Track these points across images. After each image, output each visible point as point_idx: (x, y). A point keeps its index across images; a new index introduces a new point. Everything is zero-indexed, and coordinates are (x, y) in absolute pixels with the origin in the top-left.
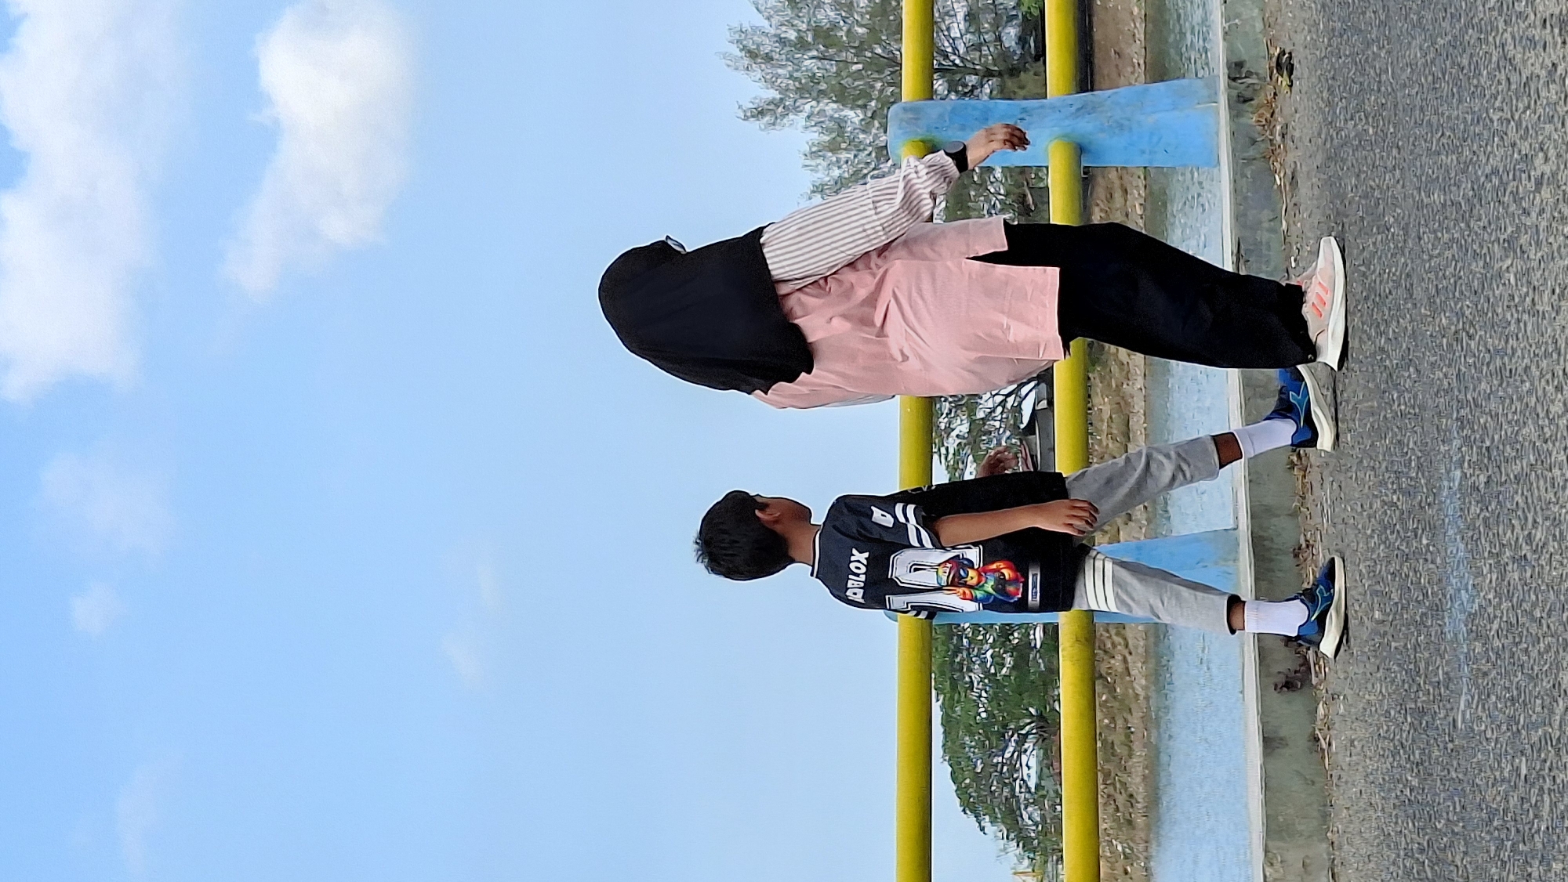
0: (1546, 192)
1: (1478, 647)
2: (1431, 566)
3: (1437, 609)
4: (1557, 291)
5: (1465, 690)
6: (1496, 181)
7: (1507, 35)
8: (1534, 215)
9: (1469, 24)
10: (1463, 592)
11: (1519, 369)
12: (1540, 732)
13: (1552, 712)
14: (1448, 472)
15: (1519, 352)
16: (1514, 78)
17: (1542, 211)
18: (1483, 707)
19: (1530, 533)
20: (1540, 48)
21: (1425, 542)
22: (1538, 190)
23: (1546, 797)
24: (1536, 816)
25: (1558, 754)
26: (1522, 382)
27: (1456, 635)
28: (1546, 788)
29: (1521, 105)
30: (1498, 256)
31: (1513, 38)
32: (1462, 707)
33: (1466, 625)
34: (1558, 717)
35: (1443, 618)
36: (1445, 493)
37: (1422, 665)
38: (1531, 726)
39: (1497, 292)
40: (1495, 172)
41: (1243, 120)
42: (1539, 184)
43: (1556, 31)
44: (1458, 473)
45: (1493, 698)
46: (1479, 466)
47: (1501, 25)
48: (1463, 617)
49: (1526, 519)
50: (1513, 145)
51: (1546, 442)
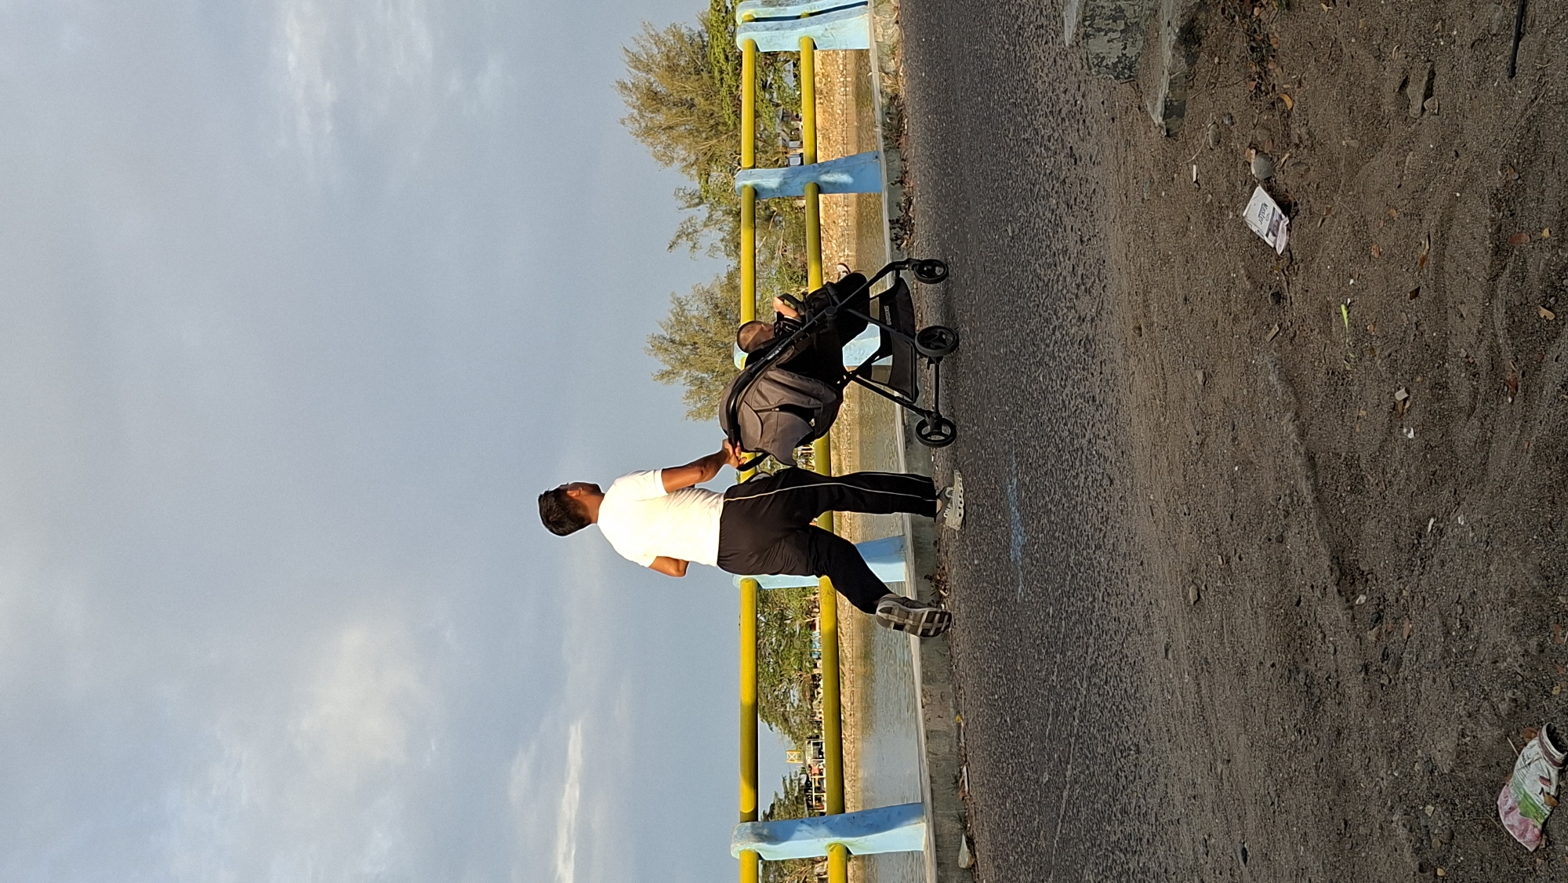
0: (1057, 333)
1: (1028, 560)
2: (1003, 529)
3: (1008, 547)
4: (1064, 377)
5: (1021, 583)
6: (1032, 335)
7: (1037, 265)
8: (1051, 345)
9: (1018, 266)
10: (1019, 536)
11: (1046, 421)
12: (1060, 591)
15: (1045, 413)
16: (1041, 284)
17: (1056, 342)
18: (1031, 590)
19: (1052, 498)
20: (1053, 267)
21: (1000, 517)
22: (1054, 333)
23: (1063, 622)
24: (1058, 632)
25: (1069, 599)
26: (1047, 427)
27: (1016, 558)
28: (1063, 617)
29: (1044, 296)
30: (1033, 370)
31: (1039, 265)
32: (1019, 592)
33: (1021, 552)
34: (1068, 582)
35: (1010, 551)
36: (1010, 490)
37: (1000, 579)
38: (1054, 590)
39: (1034, 388)
40: (1032, 331)
42: (1054, 330)
43: (1061, 256)
44: (1016, 479)
45: (1035, 583)
46: (1027, 473)
48: (1019, 548)
49: (1050, 490)
50: (1040, 316)
51: (1060, 451)
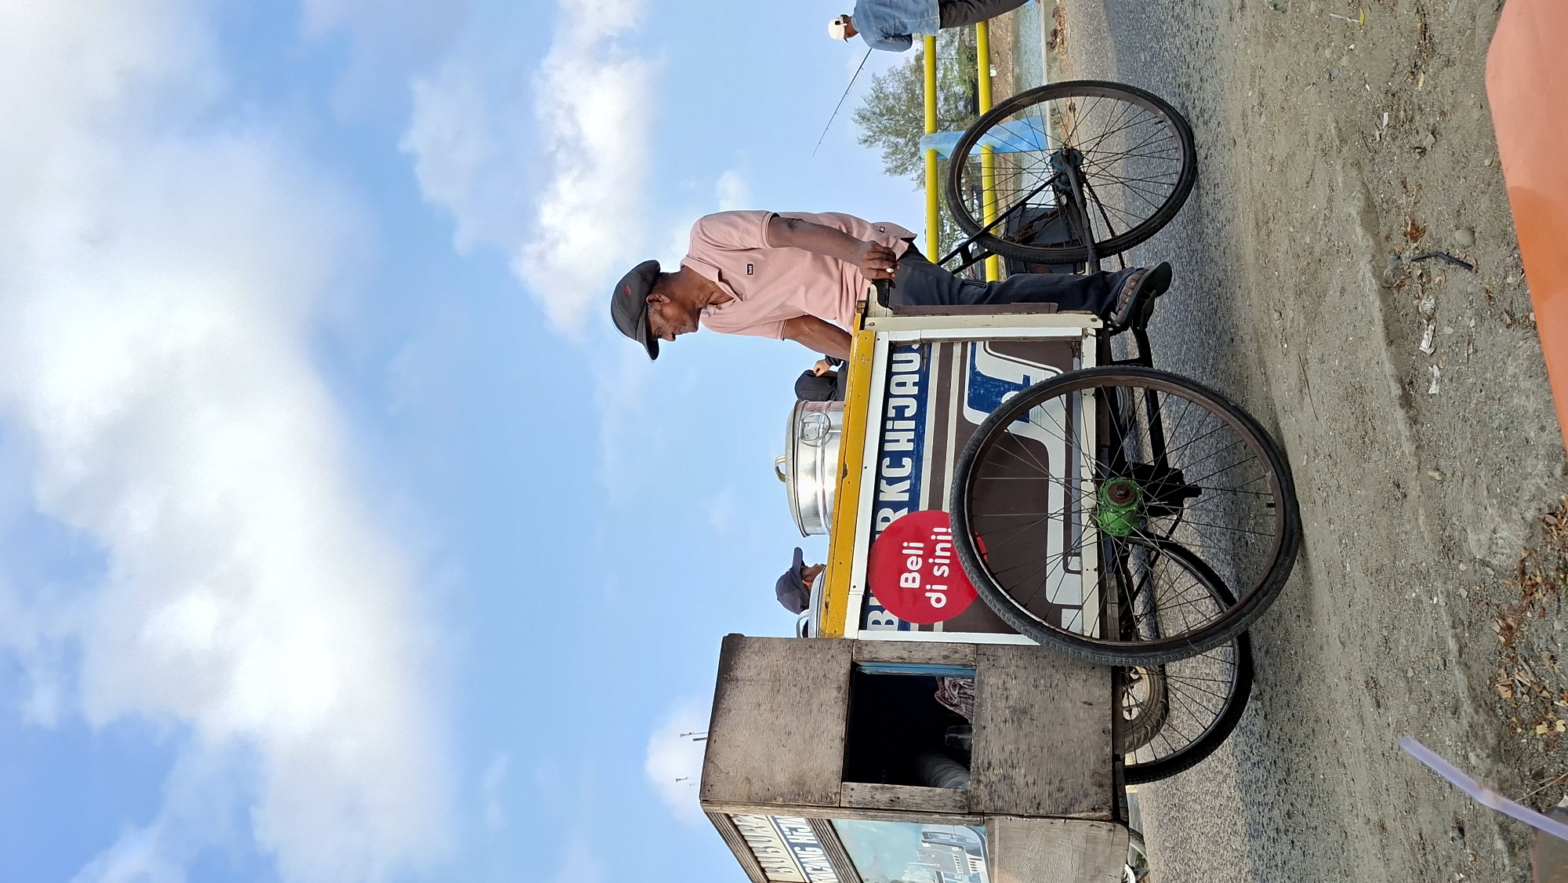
13: (1181, 350)
14: (1140, 261)
41: (1056, 131)
47: (1161, 87)
